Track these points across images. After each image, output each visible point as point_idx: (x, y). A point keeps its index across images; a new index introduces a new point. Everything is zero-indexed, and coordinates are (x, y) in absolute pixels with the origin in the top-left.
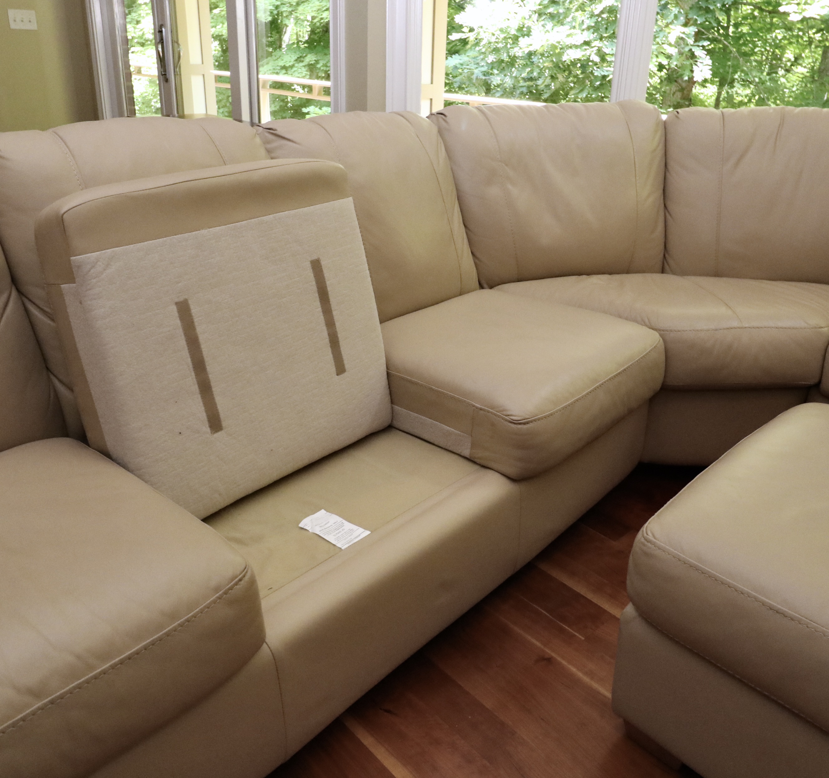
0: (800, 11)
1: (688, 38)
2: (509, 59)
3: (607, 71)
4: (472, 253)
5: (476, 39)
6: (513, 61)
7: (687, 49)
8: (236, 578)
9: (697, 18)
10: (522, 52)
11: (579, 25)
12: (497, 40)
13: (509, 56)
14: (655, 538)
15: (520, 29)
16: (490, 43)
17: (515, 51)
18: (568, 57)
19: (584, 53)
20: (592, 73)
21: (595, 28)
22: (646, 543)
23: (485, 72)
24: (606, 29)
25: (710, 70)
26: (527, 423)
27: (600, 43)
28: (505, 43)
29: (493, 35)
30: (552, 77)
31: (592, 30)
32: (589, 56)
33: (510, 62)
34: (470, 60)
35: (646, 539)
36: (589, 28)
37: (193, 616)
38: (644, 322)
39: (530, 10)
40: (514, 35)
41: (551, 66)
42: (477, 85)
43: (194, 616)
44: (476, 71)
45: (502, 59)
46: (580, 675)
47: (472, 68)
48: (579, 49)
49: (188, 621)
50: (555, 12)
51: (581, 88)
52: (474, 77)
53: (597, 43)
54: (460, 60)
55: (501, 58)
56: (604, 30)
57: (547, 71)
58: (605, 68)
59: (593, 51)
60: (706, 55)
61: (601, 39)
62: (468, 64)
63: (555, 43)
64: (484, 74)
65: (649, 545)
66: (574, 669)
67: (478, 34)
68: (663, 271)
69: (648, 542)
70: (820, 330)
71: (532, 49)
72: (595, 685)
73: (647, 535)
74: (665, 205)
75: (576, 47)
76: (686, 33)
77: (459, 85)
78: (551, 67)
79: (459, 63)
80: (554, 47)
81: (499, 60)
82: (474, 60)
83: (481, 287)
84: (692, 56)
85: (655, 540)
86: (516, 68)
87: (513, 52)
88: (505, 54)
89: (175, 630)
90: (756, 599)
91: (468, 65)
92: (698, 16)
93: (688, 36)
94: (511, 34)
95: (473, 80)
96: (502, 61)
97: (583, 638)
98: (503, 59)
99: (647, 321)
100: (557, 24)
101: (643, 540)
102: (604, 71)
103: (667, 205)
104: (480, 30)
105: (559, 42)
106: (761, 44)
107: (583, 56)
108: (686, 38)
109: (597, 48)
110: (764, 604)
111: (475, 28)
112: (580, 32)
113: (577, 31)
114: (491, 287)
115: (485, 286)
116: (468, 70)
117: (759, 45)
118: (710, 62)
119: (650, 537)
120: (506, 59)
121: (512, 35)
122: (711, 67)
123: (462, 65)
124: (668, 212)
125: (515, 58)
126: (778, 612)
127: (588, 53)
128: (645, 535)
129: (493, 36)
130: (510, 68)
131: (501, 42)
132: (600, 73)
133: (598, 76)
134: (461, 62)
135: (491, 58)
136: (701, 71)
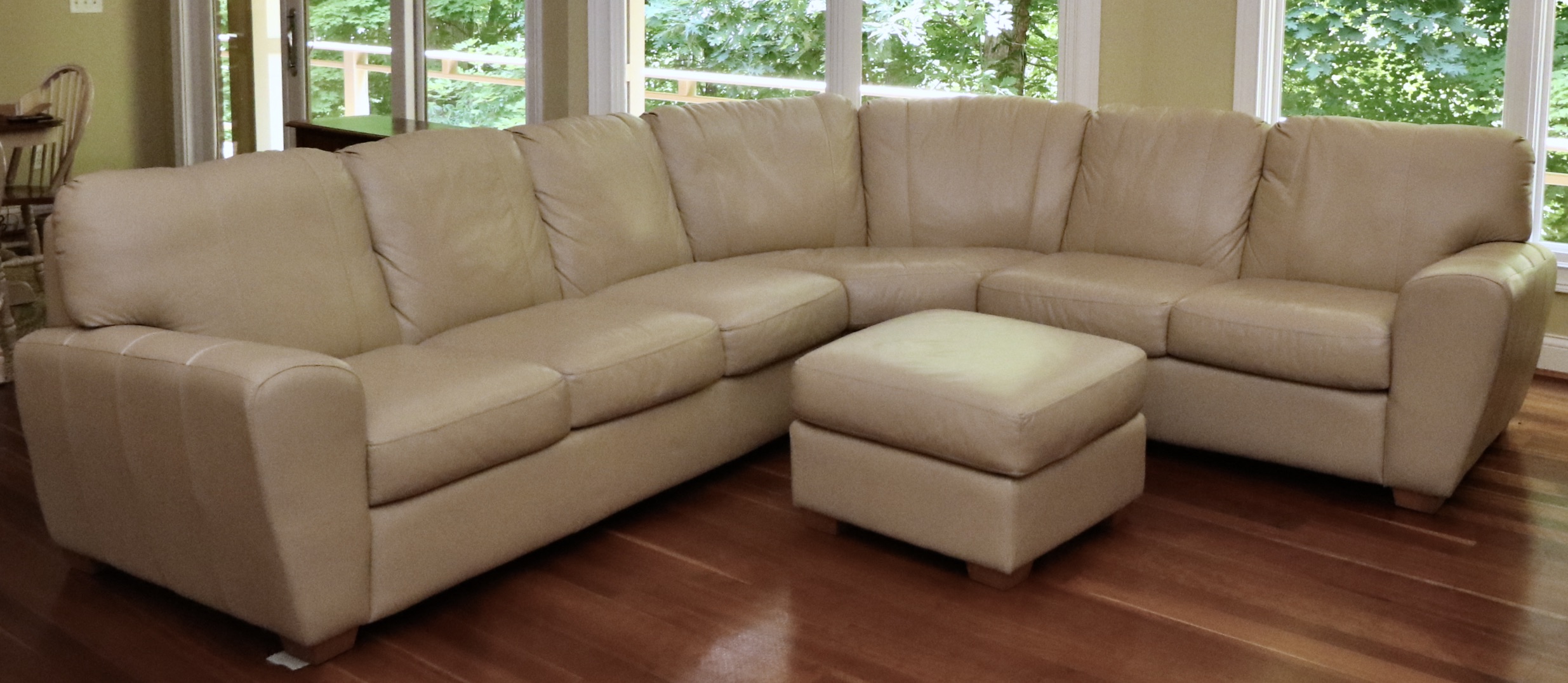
2: (732, 12)
3: (870, 27)
13: (733, 10)
18: (814, 9)
23: (701, 25)
25: (1011, 19)
30: (795, 36)
33: (733, 17)
34: (678, 9)
41: (792, 21)
42: (690, 45)
44: (688, 25)
47: (682, 20)
54: (662, 8)
64: (700, 28)
77: (662, 46)
78: (792, 23)
79: (661, 13)
83: (694, 260)
86: (742, 24)
88: (726, 6)
91: (675, 16)
95: (685, 37)
96: (723, 15)
98: (723, 12)
115: (698, 260)
116: (676, 24)
120: (728, 12)
122: (1011, 16)
123: (665, 15)
130: (735, 24)
134: (664, 11)
136: (998, 22)
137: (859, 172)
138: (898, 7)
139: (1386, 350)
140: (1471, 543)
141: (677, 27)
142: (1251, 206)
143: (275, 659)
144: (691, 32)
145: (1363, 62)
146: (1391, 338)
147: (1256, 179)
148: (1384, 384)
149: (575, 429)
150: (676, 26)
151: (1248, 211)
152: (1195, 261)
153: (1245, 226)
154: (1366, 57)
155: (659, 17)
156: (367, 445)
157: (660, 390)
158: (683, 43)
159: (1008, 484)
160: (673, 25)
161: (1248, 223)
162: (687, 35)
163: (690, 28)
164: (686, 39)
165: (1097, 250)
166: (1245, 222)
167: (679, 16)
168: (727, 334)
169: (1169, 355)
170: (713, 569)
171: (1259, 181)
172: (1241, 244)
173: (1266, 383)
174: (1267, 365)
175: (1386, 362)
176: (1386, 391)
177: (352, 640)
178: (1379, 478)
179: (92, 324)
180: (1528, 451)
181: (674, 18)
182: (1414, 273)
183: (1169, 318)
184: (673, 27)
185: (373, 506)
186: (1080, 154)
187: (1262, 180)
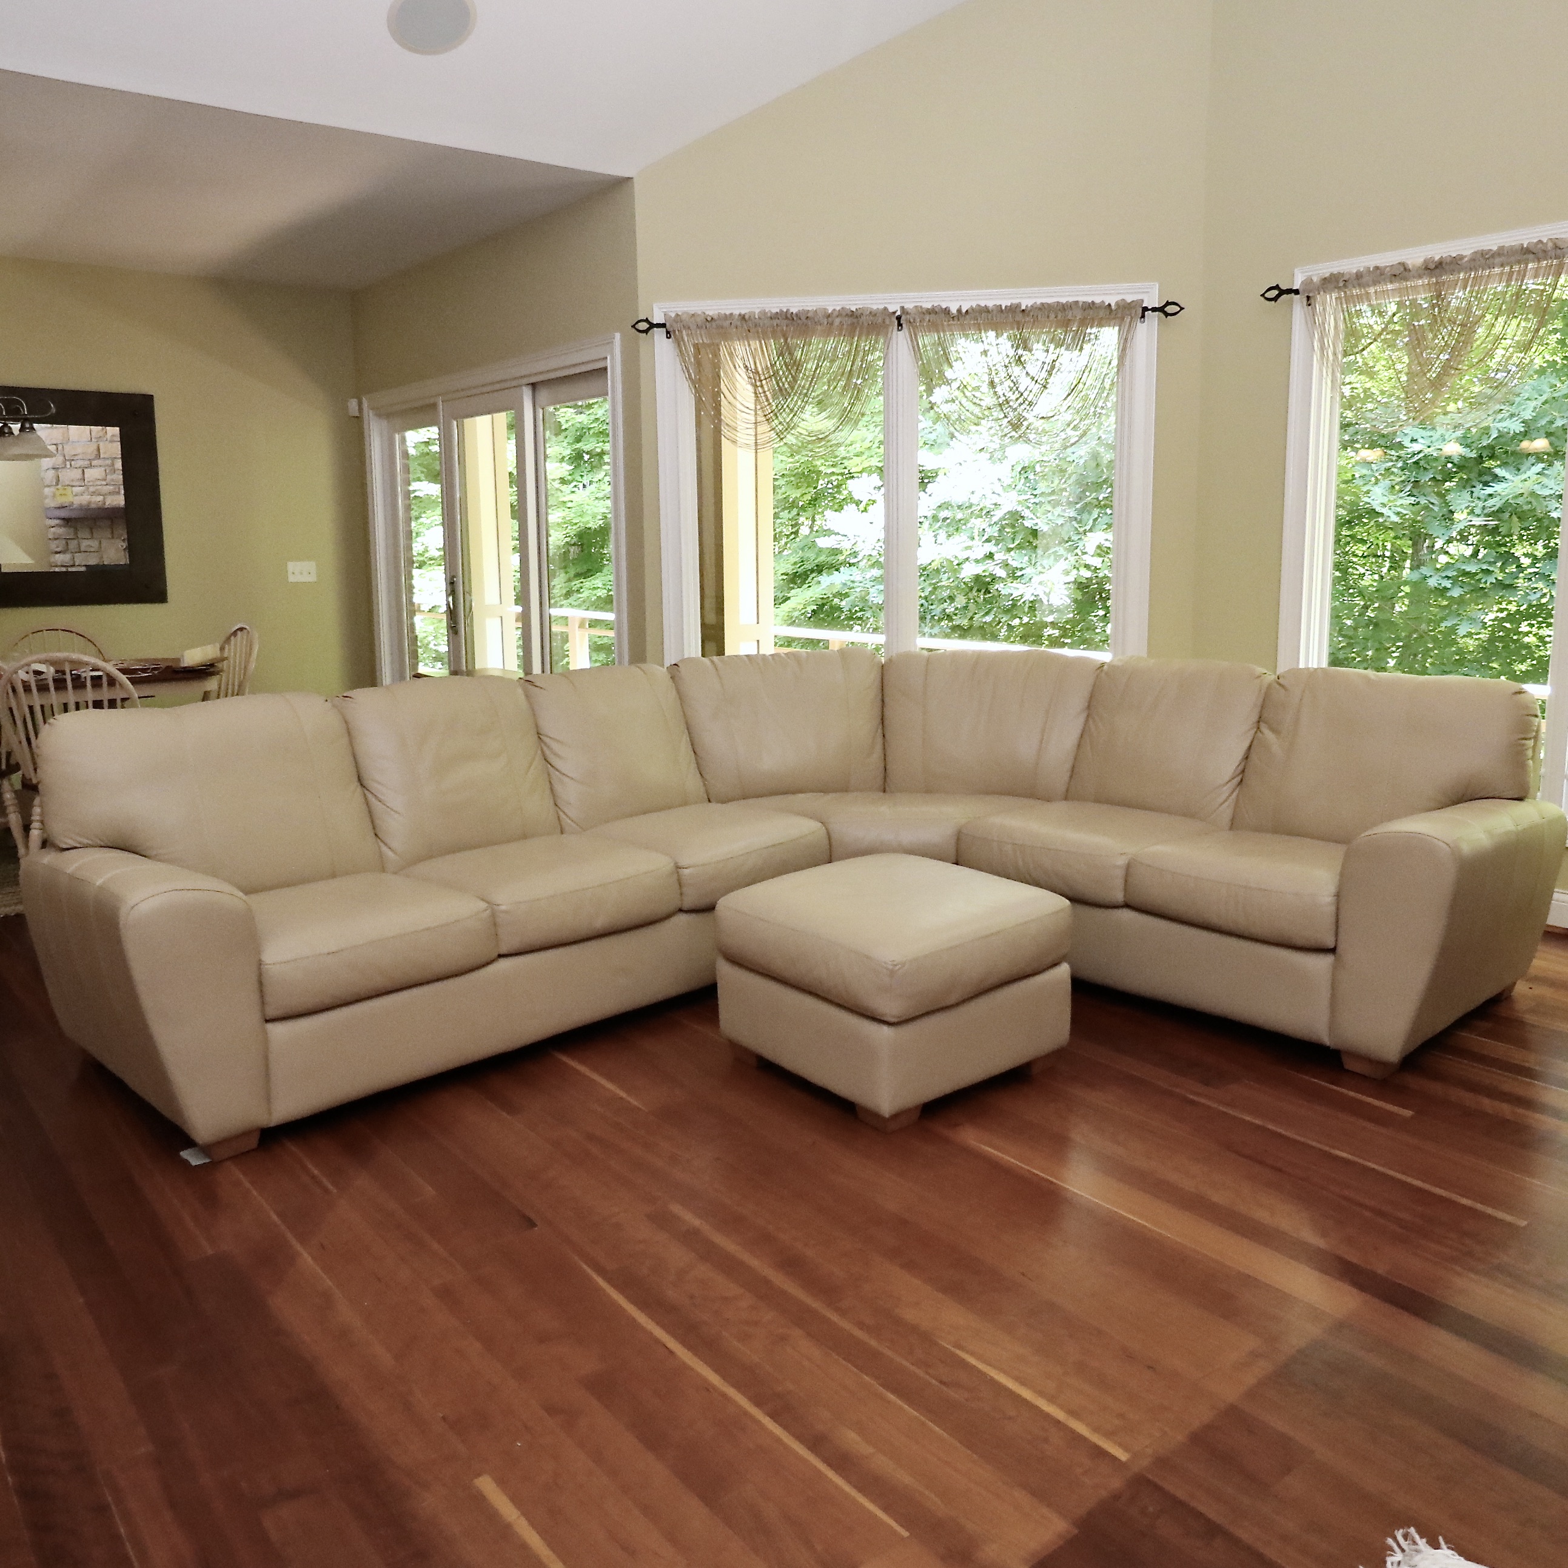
68: (884, 791)
138: (1043, 570)
139: (1333, 908)
140: (1408, 1113)
142: (1247, 757)
143: (185, 1154)
145: (1540, 623)
146: (1338, 895)
147: (1253, 732)
148: (1330, 944)
149: (500, 956)
151: (1243, 764)
152: (1188, 813)
153: (1238, 779)
154: (1542, 617)
155: (849, 583)
156: (260, 963)
157: (600, 923)
159: (885, 1029)
161: (1242, 775)
165: (1098, 800)
166: (1238, 775)
168: (686, 872)
169: (1127, 906)
170: (623, 1094)
171: (1256, 732)
172: (1235, 794)
173: (1214, 937)
174: (1214, 919)
175: (1333, 920)
176: (1333, 950)
177: (253, 1142)
178: (1326, 1040)
179: (65, 846)
180: (1530, 1018)
181: (860, 584)
182: (1367, 828)
183: (1128, 868)
185: (267, 1021)
186: (1089, 707)
187: (1259, 734)
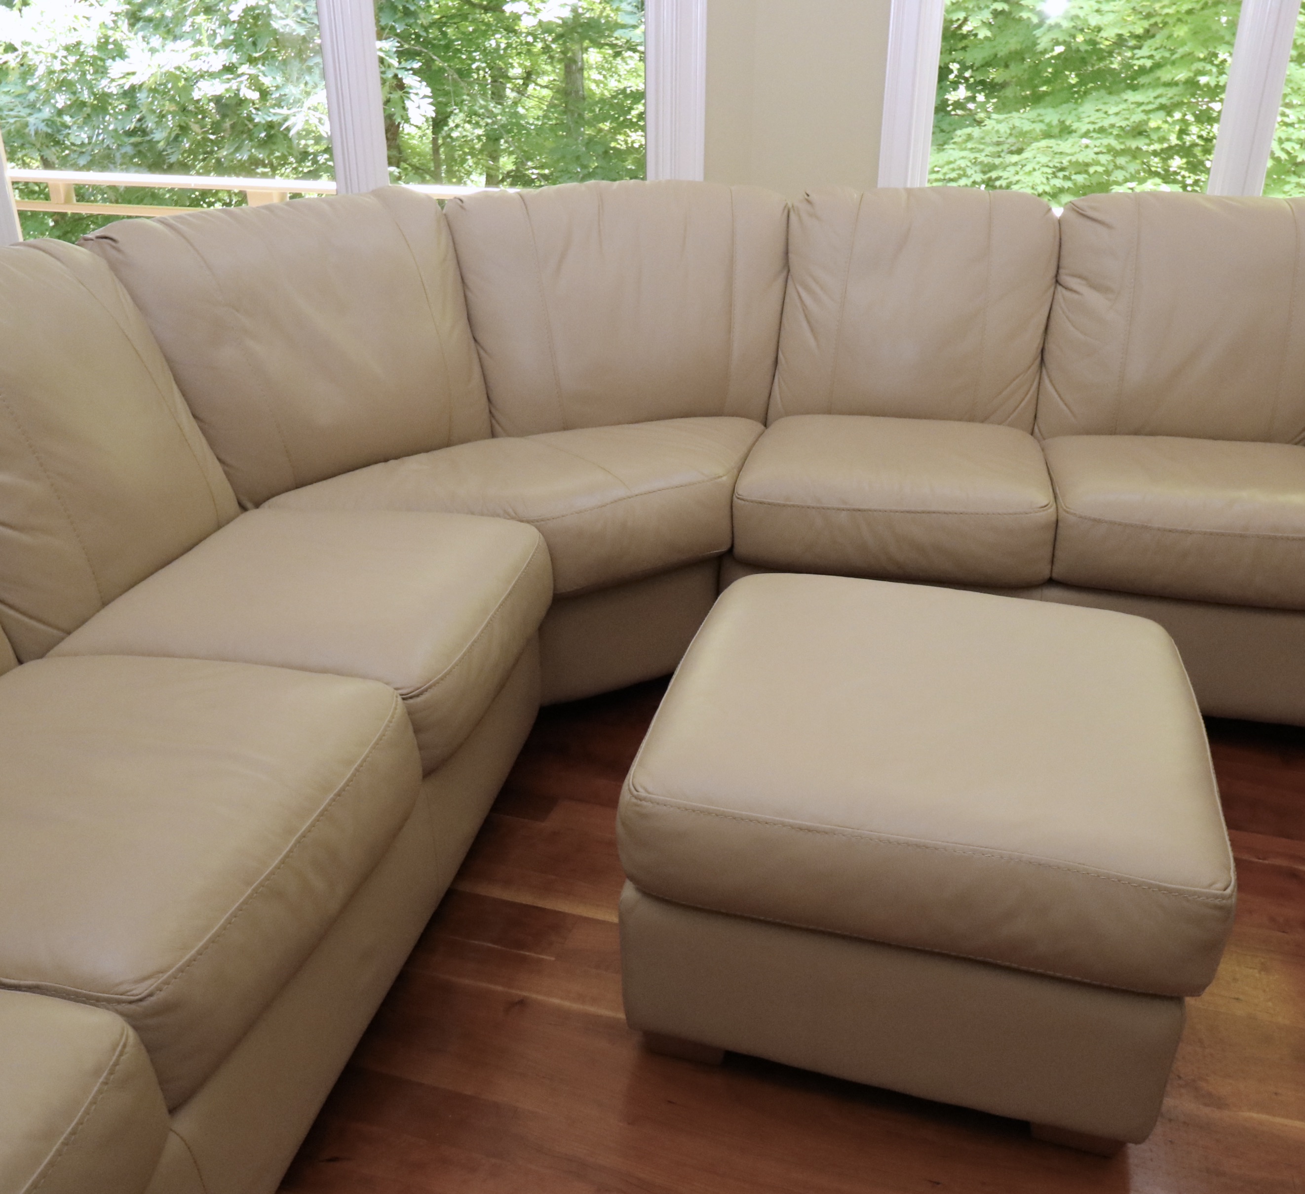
0: (534, 12)
1: (390, 57)
2: (95, 99)
3: (274, 114)
4: (219, 460)
5: (22, 65)
6: (103, 102)
7: (390, 75)
8: (118, 1045)
9: (393, 24)
10: (116, 87)
11: (209, 37)
12: (64, 67)
13: (95, 95)
14: (649, 793)
15: (103, 45)
16: (52, 72)
17: (103, 85)
18: (202, 93)
19: (227, 86)
20: (250, 119)
21: (235, 43)
22: (639, 802)
23: (48, 120)
24: (254, 44)
25: (431, 104)
26: (421, 694)
27: (249, 68)
28: (79, 71)
29: (55, 57)
31: (233, 48)
32: (238, 90)
33: (97, 105)
35: (636, 798)
36: (225, 44)
37: (78, 1124)
38: (509, 514)
39: (112, 13)
40: (94, 57)
43: (80, 1123)
44: (31, 120)
45: (82, 101)
46: (567, 1004)
47: (22, 114)
48: (217, 80)
49: (73, 1133)
50: (158, 15)
51: (237, 145)
52: (31, 130)
53: (245, 69)
55: (81, 99)
56: (251, 47)
57: (170, 117)
58: (272, 110)
59: (241, 82)
60: (420, 82)
61: (252, 61)
62: (12, 107)
63: (173, 70)
64: (47, 124)
65: (644, 803)
66: (556, 1001)
67: (25, 55)
68: (493, 435)
69: (641, 800)
70: (719, 480)
71: (135, 80)
72: (592, 1009)
73: (637, 791)
74: (474, 338)
75: (212, 75)
76: (384, 49)
78: (175, 111)
80: (171, 77)
81: (76, 101)
82: (19, 99)
83: (243, 508)
84: (400, 85)
85: (650, 795)
86: (110, 114)
87: (100, 87)
88: (86, 92)
89: (59, 1153)
90: (784, 825)
91: (12, 110)
92: (394, 21)
93: (387, 52)
94: (87, 56)
96: (83, 104)
97: (553, 959)
99: (510, 511)
100: (166, 36)
101: (634, 800)
102: (270, 114)
103: (478, 338)
104: (26, 49)
105: (178, 68)
106: (479, 55)
107: (227, 90)
108: (387, 58)
109: (248, 76)
110: (792, 827)
111: (17, 45)
112: (211, 50)
113: (206, 49)
114: (257, 505)
115: (249, 505)
117: (477, 58)
118: (428, 91)
119: (643, 793)
120: (90, 99)
121: (91, 57)
124: (482, 348)
125: (106, 98)
126: (809, 830)
127: (234, 85)
128: (635, 793)
129: (55, 60)
130: (101, 116)
131: (73, 70)
132: (264, 118)
133: (260, 123)
135: (61, 100)
136: (419, 107)
137: (466, 321)
141: (18, 124)
144: (37, 128)
150: (15, 122)
158: (30, 143)
160: (12, 121)
162: (33, 133)
163: (35, 124)
164: (33, 138)
167: (16, 109)
184: (12, 124)
